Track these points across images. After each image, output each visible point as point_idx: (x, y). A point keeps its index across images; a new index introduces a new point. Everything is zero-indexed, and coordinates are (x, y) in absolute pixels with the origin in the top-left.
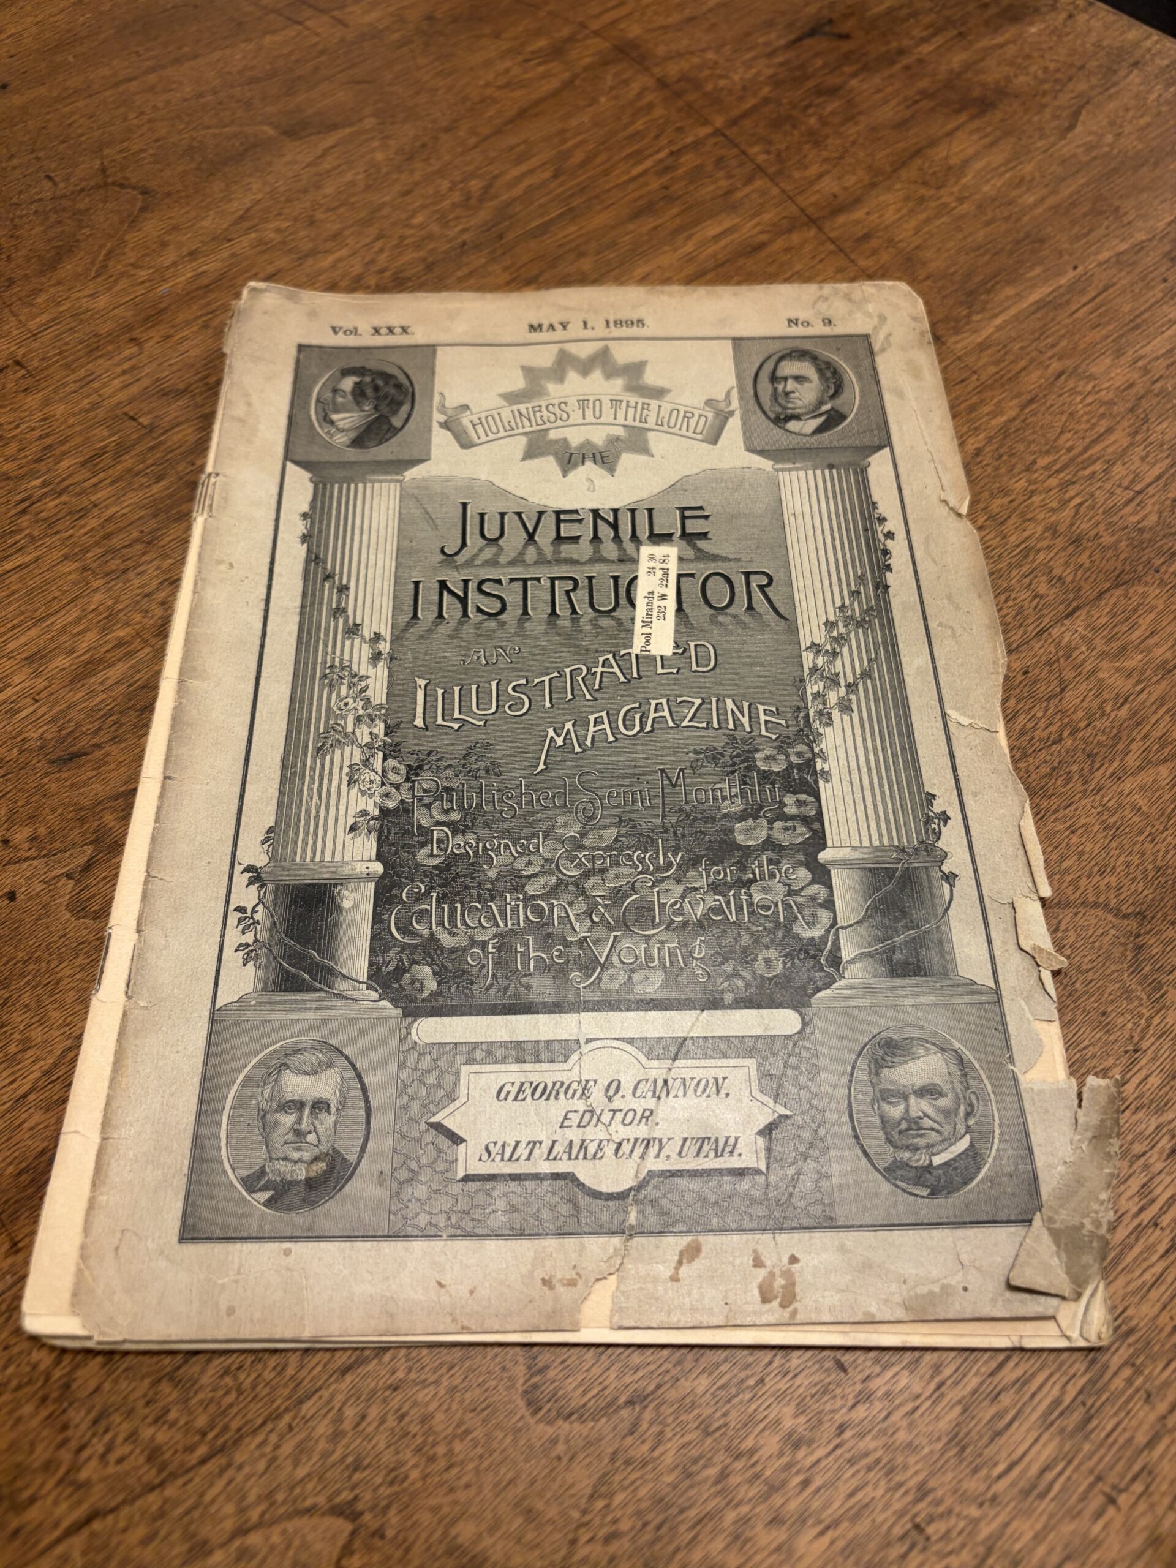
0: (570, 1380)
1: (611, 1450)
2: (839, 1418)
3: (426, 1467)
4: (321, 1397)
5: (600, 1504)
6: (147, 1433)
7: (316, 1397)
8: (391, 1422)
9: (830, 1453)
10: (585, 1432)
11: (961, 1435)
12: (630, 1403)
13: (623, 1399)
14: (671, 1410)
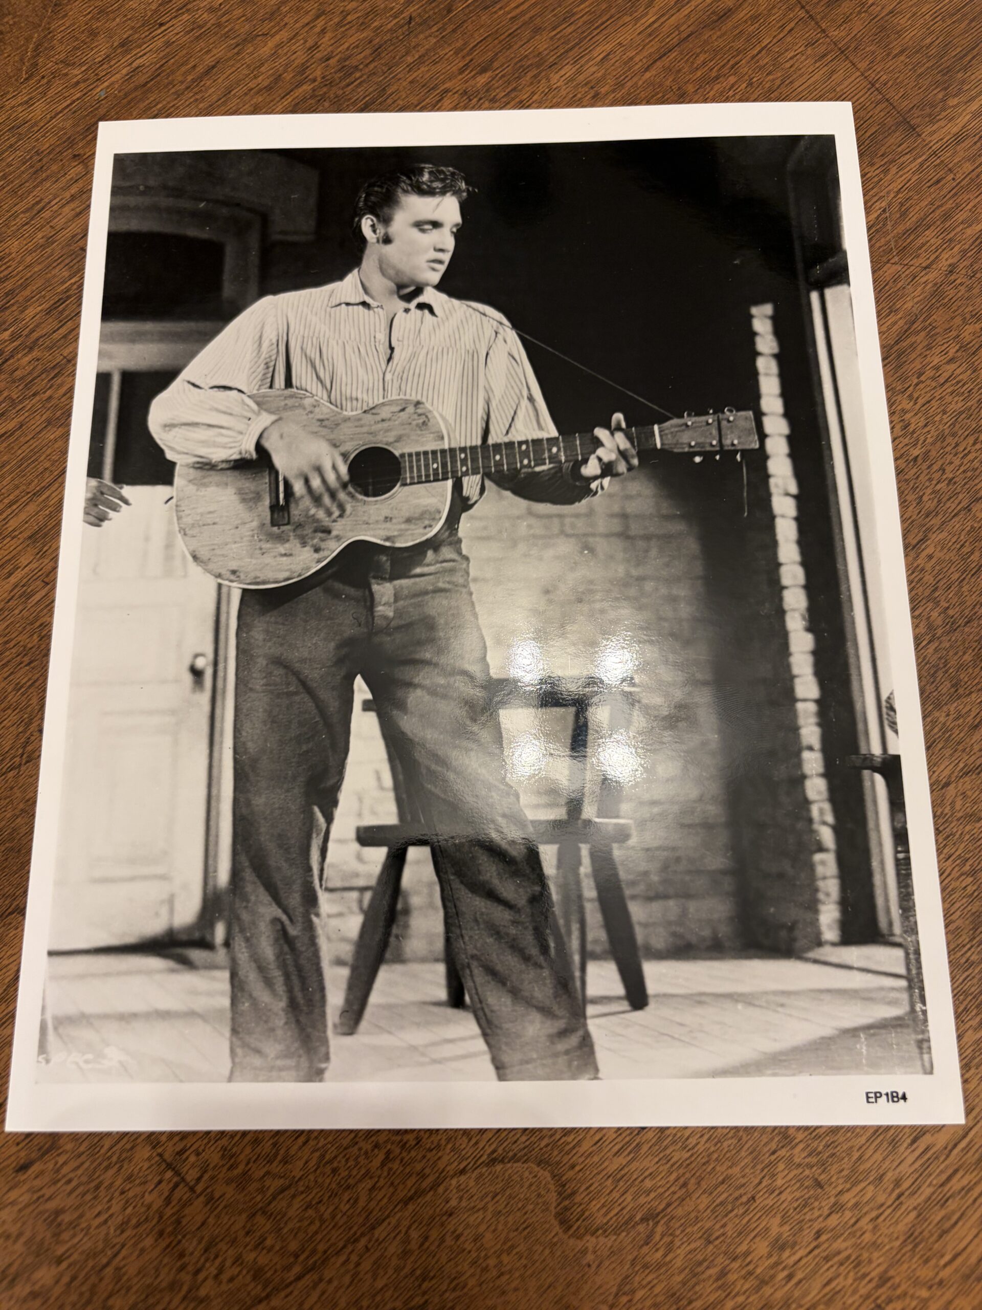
0: (594, 1203)
1: (630, 1257)
2: (817, 1226)
3: (480, 1276)
4: (389, 1224)
5: (624, 1299)
6: (250, 1257)
7: (386, 1223)
8: (449, 1241)
9: (810, 1252)
10: (609, 1246)
11: (916, 1233)
12: (643, 1220)
13: (638, 1218)
14: (679, 1224)
